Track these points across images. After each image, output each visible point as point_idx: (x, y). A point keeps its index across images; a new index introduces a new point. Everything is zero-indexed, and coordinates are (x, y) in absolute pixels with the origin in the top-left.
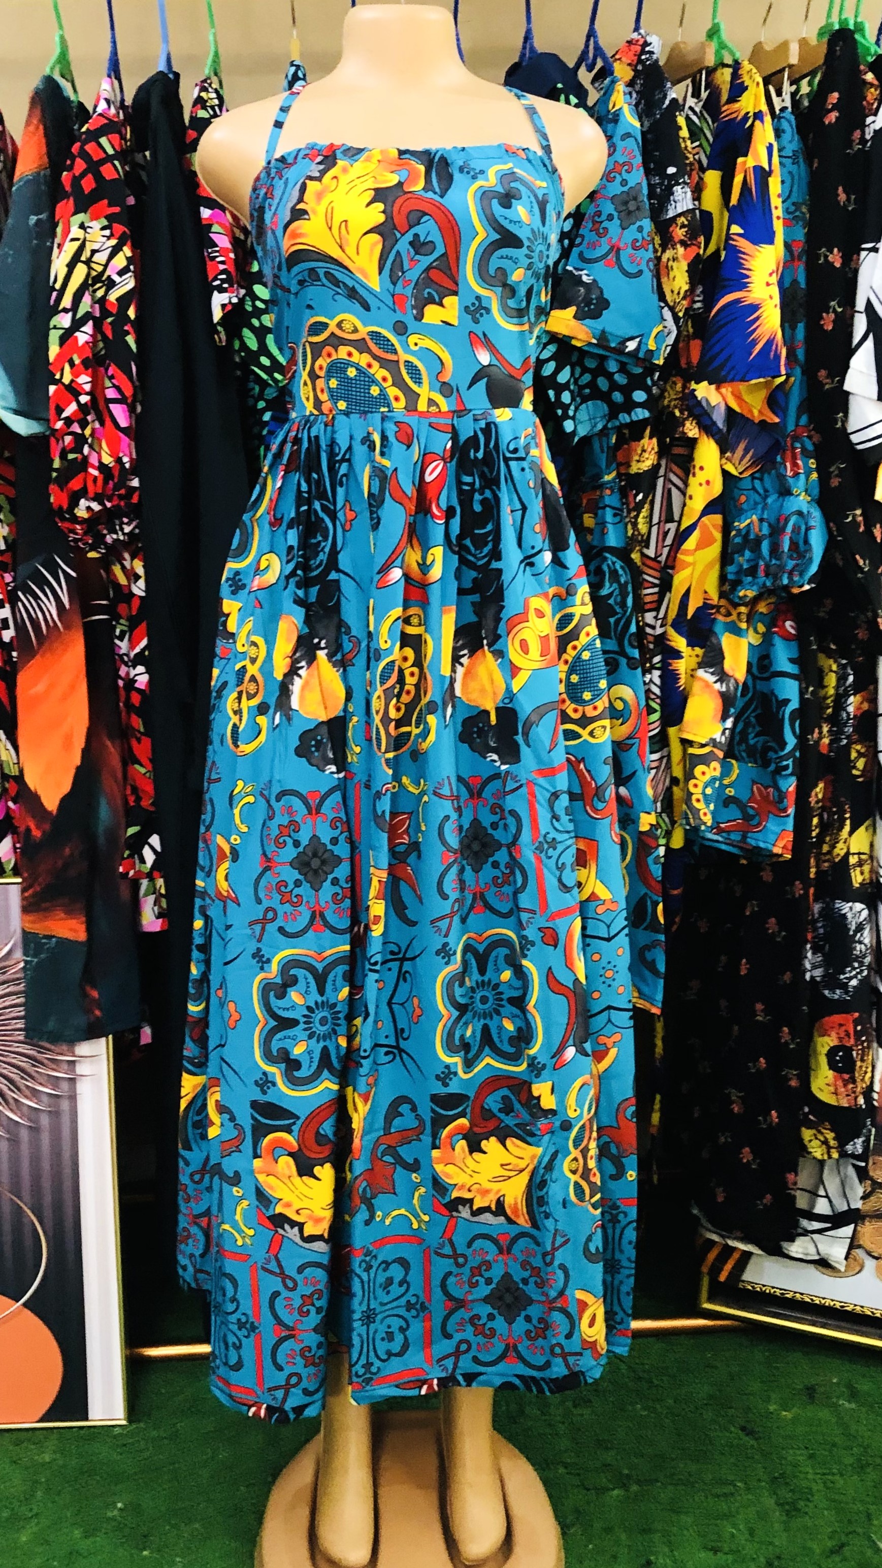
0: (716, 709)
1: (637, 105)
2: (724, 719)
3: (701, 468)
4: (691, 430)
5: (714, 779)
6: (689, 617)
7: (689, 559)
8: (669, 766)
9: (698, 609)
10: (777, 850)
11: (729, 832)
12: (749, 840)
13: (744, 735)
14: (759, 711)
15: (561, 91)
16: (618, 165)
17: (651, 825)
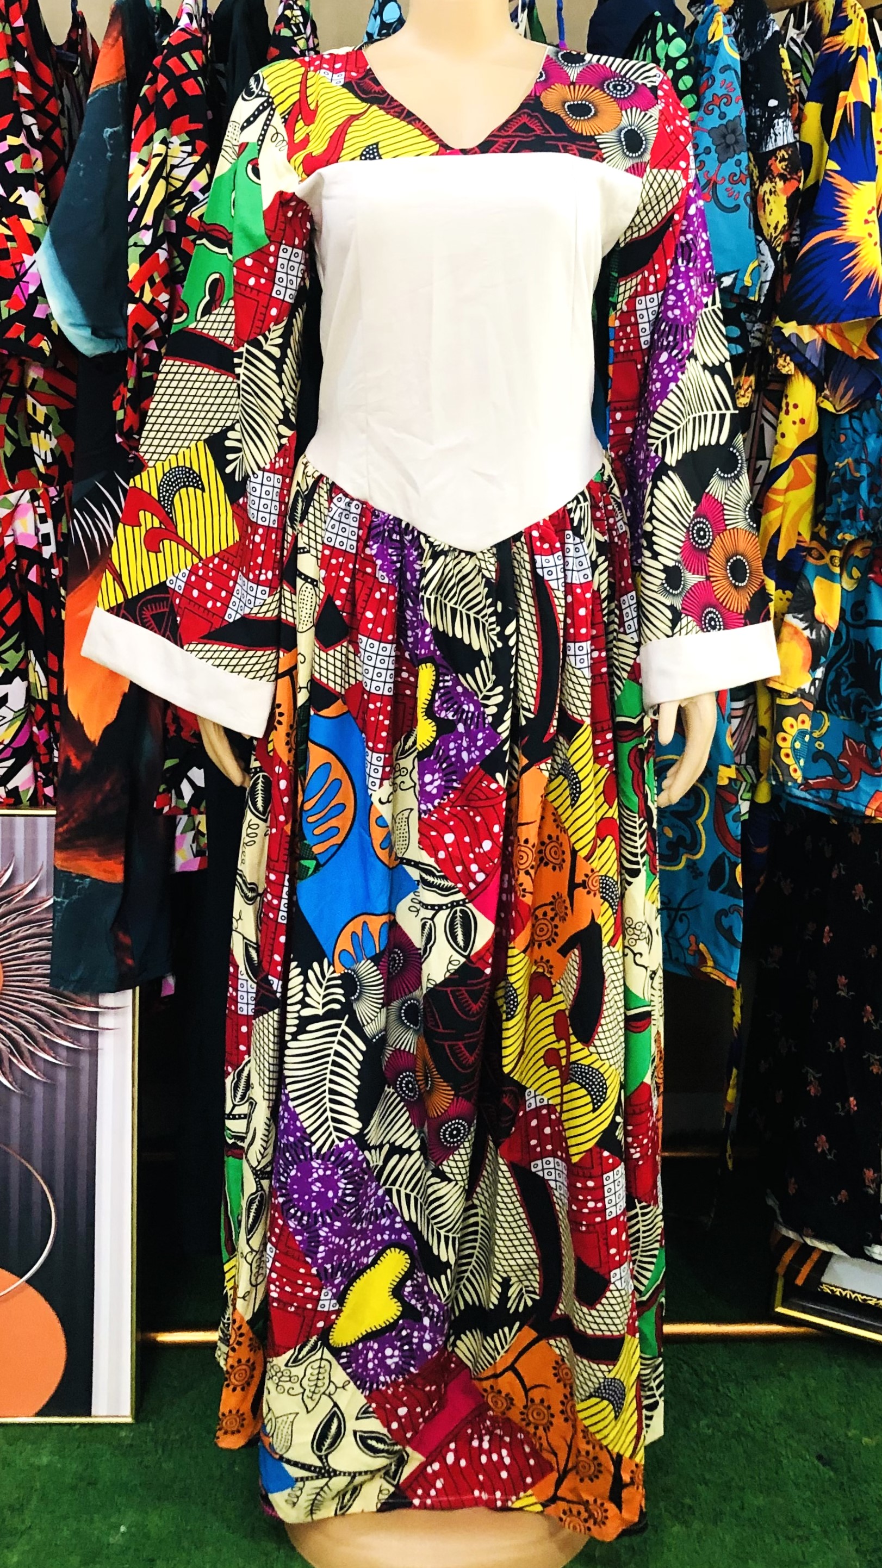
0: (804, 658)
1: (736, 35)
2: (814, 668)
3: (796, 406)
4: (786, 366)
5: (802, 733)
6: (780, 558)
7: (780, 499)
8: (755, 715)
9: (790, 552)
10: (869, 812)
11: (818, 790)
12: (839, 800)
13: (836, 685)
14: (852, 660)
15: (658, 19)
16: (716, 98)
17: (730, 779)
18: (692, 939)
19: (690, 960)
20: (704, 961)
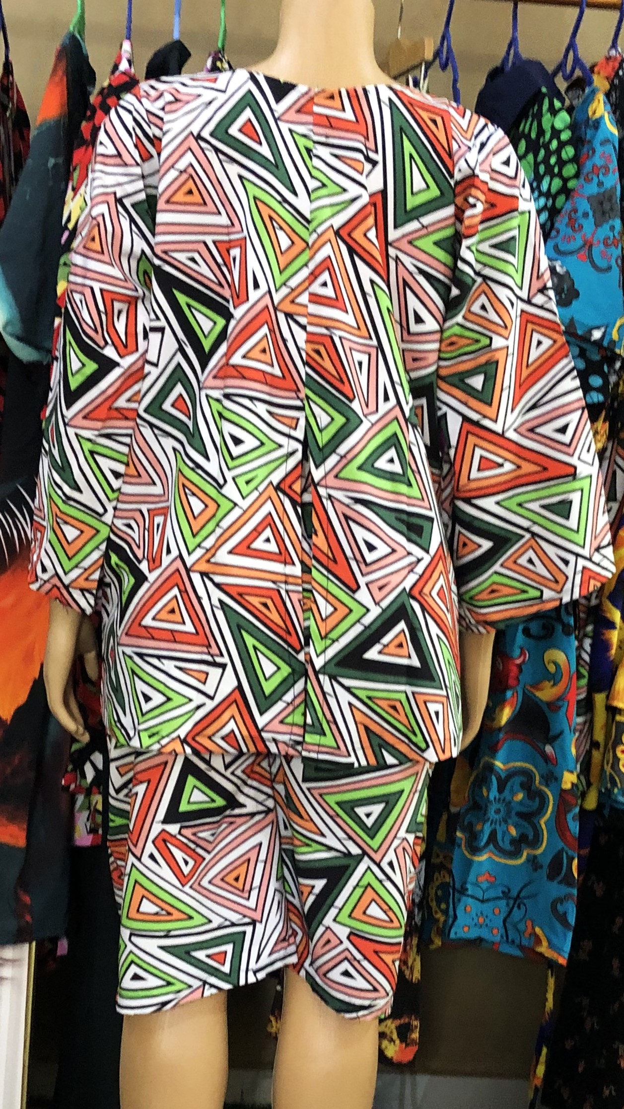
15: (544, 95)
16: (595, 169)
17: (573, 784)
18: (529, 924)
19: (525, 942)
20: (538, 941)
